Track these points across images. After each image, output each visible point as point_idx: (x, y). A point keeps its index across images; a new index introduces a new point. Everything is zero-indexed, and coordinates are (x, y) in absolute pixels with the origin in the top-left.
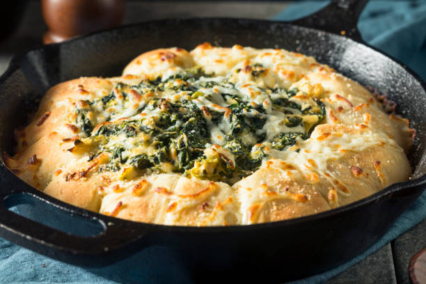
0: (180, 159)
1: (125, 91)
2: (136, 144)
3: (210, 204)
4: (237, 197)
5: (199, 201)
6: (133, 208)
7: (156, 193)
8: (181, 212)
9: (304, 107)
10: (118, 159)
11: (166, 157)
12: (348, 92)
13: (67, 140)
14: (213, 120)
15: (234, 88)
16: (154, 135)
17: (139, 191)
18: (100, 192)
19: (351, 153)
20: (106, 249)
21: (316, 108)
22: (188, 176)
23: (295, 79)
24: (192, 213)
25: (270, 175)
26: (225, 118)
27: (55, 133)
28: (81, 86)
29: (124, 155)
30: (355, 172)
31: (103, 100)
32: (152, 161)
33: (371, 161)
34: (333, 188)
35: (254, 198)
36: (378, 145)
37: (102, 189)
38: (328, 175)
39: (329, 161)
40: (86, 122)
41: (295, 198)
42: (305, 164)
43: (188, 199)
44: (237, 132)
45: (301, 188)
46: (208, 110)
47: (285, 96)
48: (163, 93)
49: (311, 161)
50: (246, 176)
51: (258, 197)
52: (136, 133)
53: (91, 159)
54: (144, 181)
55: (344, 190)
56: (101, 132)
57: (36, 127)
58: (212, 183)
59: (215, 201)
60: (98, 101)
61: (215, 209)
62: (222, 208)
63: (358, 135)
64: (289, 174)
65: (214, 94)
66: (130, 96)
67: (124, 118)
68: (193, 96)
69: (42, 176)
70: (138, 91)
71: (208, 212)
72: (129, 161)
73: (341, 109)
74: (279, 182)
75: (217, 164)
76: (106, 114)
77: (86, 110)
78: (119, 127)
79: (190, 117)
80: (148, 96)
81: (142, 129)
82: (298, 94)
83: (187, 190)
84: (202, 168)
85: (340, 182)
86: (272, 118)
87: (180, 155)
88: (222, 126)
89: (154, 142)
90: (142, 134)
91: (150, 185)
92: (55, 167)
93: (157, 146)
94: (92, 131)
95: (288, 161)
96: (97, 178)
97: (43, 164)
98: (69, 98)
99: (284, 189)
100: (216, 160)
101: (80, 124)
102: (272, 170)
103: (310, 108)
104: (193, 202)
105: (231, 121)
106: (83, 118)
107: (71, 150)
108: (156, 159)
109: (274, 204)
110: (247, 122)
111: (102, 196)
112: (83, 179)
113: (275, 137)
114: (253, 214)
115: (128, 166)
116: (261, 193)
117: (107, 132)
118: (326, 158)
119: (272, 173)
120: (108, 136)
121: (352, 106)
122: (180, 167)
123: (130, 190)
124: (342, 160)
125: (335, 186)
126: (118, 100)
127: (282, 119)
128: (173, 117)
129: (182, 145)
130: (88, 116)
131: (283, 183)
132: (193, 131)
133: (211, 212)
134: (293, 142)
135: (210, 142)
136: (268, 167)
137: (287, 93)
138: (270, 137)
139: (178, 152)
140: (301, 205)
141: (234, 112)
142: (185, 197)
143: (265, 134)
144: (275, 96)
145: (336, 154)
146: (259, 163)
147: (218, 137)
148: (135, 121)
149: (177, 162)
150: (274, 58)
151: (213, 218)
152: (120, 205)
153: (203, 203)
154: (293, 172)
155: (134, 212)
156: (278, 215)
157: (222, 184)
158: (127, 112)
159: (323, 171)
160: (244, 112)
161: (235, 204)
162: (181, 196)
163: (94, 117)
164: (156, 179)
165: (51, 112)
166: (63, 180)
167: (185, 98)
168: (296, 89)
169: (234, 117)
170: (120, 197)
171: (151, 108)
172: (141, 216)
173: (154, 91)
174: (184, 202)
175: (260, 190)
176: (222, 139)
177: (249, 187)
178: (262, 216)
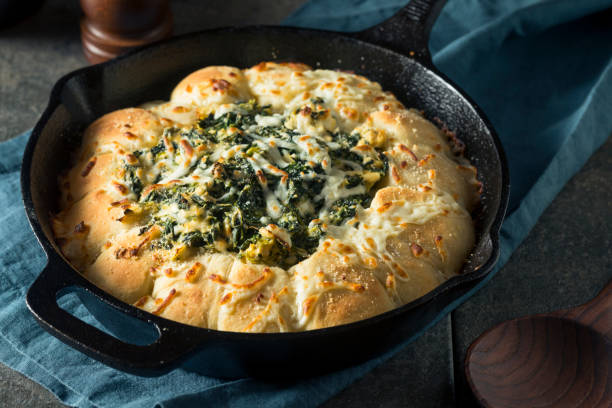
0: (234, 236)
1: (176, 141)
2: (189, 219)
3: (265, 294)
4: (294, 286)
5: (254, 292)
6: (187, 297)
7: (210, 281)
8: (235, 305)
9: (366, 160)
10: (170, 235)
11: (220, 234)
12: (414, 141)
13: (116, 204)
14: (269, 186)
15: (291, 141)
16: (207, 208)
17: (192, 277)
18: (152, 274)
19: (413, 226)
20: (162, 362)
21: (378, 162)
22: (243, 258)
23: (357, 119)
24: (246, 306)
25: (327, 261)
26: (282, 184)
27: (102, 192)
28: (127, 126)
29: (177, 229)
30: (415, 252)
31: (152, 151)
32: (205, 240)
33: (432, 235)
34: (392, 274)
35: (309, 289)
36: (440, 214)
37: (154, 270)
38: (387, 258)
39: (389, 239)
40: (136, 181)
41: (352, 288)
42: (363, 245)
43: (242, 289)
44: (293, 201)
45: (359, 274)
46: (264, 173)
47: (346, 144)
48: (217, 146)
49: (370, 241)
50: (302, 259)
51: (314, 287)
52: (189, 206)
53: (143, 232)
54: (198, 264)
55: (403, 274)
56: (151, 198)
57: (81, 178)
58: (267, 271)
59: (270, 291)
60: (147, 152)
61: (270, 301)
62: (277, 301)
63: (420, 202)
64: (347, 259)
65: (271, 149)
66: (181, 148)
67: (176, 181)
68: (248, 152)
69: (91, 246)
70: (190, 141)
71: (263, 304)
72: (181, 238)
73: (404, 164)
74: (337, 269)
75: (273, 246)
76: (156, 170)
77: (136, 167)
78: (171, 192)
79: (246, 184)
80: (201, 149)
81: (195, 201)
82: (360, 143)
83: (242, 278)
84: (258, 251)
85: (399, 265)
86: (332, 179)
87: (235, 232)
88: (278, 194)
89: (208, 217)
90: (194, 207)
91: (203, 269)
92: (104, 238)
93: (211, 222)
94: (141, 190)
95: (345, 242)
96: (149, 256)
97: (92, 232)
98: (115, 142)
99: (342, 277)
100: (271, 241)
101: (128, 183)
102: (329, 254)
103: (372, 162)
104: (248, 293)
105: (288, 188)
106: (132, 175)
107: (120, 220)
108: (210, 237)
109: (330, 295)
110: (305, 187)
111: (155, 278)
112: (134, 258)
113: (334, 204)
114: (308, 308)
115: (180, 245)
116: (317, 282)
117: (157, 197)
118: (385, 235)
119: (329, 258)
120: (159, 202)
121: (416, 159)
122: (235, 246)
123: (183, 276)
124: (403, 236)
125: (393, 271)
126: (168, 152)
127: (342, 180)
128: (227, 184)
129: (237, 221)
130: (137, 173)
131: (340, 270)
132: (248, 203)
133: (265, 305)
134: (352, 214)
135: (265, 214)
136: (325, 250)
137: (349, 139)
138: (328, 204)
139: (232, 229)
140: (358, 295)
141: (291, 176)
142: (239, 287)
143: (323, 200)
144: (335, 146)
145: (397, 230)
146: (315, 242)
147: (275, 208)
148: (187, 186)
149: (233, 239)
150: (336, 92)
151: (268, 312)
152: (174, 294)
153: (258, 294)
154: (351, 256)
155: (188, 301)
156: (334, 308)
157: (278, 271)
158: (181, 169)
159: (382, 252)
160: (302, 175)
161: (291, 296)
162: (235, 286)
163: (143, 174)
164: (210, 260)
165: (96, 159)
166: (114, 257)
167: (240, 154)
168: (358, 134)
169: (291, 184)
170: (173, 283)
171: (204, 166)
172: (195, 306)
173: (206, 143)
174: (237, 294)
175: (317, 280)
176: (279, 210)
177: (305, 279)
178: (318, 310)
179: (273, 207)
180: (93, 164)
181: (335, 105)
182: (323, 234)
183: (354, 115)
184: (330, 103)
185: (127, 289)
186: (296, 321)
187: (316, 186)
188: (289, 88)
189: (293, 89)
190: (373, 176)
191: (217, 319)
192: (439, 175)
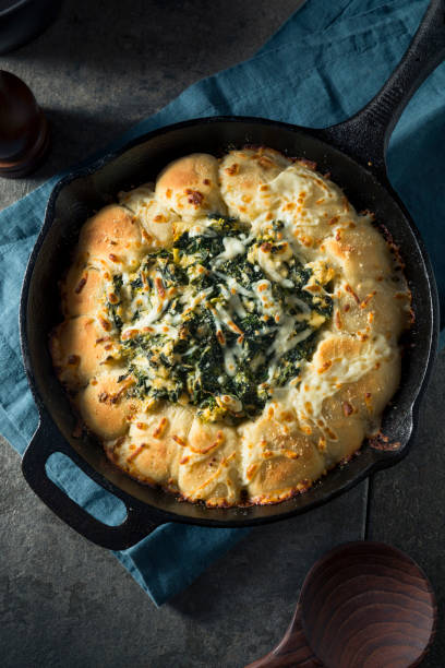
0: (195, 395)
1: (152, 277)
3: (216, 457)
4: (241, 451)
5: (208, 457)
6: (154, 450)
7: (173, 441)
8: (192, 466)
9: (316, 300)
10: (142, 388)
12: (360, 278)
13: (100, 341)
14: (228, 343)
15: (250, 289)
17: (158, 435)
18: (128, 421)
19: (346, 387)
21: (324, 304)
22: (200, 417)
23: (312, 246)
24: (201, 467)
25: (270, 429)
26: (239, 344)
27: (90, 322)
28: (113, 243)
29: (148, 383)
30: (346, 412)
31: (132, 285)
32: (171, 396)
33: (363, 392)
34: (323, 440)
35: (253, 457)
36: (373, 370)
37: (129, 418)
38: (321, 423)
39: (326, 401)
40: (117, 318)
41: (288, 455)
42: (302, 411)
43: (198, 454)
45: (295, 442)
46: (225, 330)
47: (299, 280)
48: (186, 288)
49: (308, 404)
51: (257, 455)
52: (158, 367)
53: (121, 379)
54: (165, 420)
55: (333, 437)
56: (129, 344)
57: (76, 293)
58: (220, 437)
59: (221, 455)
60: (127, 283)
61: (220, 465)
62: (227, 465)
63: (356, 357)
64: (287, 427)
65: (232, 298)
66: (156, 287)
67: (149, 327)
68: (212, 301)
69: (82, 376)
70: (163, 281)
71: (215, 467)
72: (151, 393)
73: (348, 308)
74: (277, 437)
75: (226, 413)
76: (134, 307)
77: (117, 305)
78: (145, 340)
79: (207, 344)
80: (172, 292)
81: (163, 360)
82: (311, 282)
83: (199, 443)
84: (213, 418)
85: (331, 428)
86: (282, 331)
88: (235, 351)
89: (173, 378)
91: (169, 426)
92: (91, 373)
93: (175, 382)
94: (122, 326)
95: (287, 407)
96: (127, 403)
97: (82, 364)
98: (102, 261)
99: (281, 445)
100: (225, 410)
101: (111, 319)
102: (272, 423)
103: (320, 303)
104: (203, 457)
106: (114, 313)
107: (105, 363)
108: (175, 397)
109: (270, 463)
112: (113, 406)
113: (282, 358)
114: (251, 474)
115: (150, 401)
116: (260, 452)
117: (133, 345)
118: (323, 398)
119: (272, 426)
120: (134, 349)
121: (358, 301)
122: (195, 402)
123: (152, 431)
124: (337, 396)
125: (325, 435)
126: (145, 289)
127: (291, 331)
128: (191, 343)
129: (197, 386)
130: (118, 310)
131: (280, 438)
133: (217, 467)
134: (297, 372)
135: (223, 372)
136: (269, 419)
137: (302, 274)
138: (278, 356)
140: (293, 463)
141: (246, 335)
142: (196, 452)
143: (274, 352)
144: (289, 285)
145: (332, 390)
146: (261, 405)
147: (231, 367)
148: (158, 336)
149: (193, 398)
150: (295, 217)
151: (219, 474)
152: (144, 446)
153: (211, 457)
154: (291, 424)
155: (155, 454)
156: (272, 474)
157: (229, 433)
158: (153, 314)
159: (318, 417)
160: (257, 333)
161: (237, 458)
162: (193, 450)
163: (124, 313)
164: (174, 415)
165: (87, 275)
166: (97, 399)
167: (204, 303)
168: (311, 270)
169: (246, 345)
170: (144, 436)
171: (174, 312)
172: (161, 460)
173: (176, 286)
174: (196, 458)
175: (260, 449)
176: (234, 369)
177: (251, 442)
178: (259, 476)
179: (230, 365)
180: (84, 282)
181: (294, 229)
182: (269, 398)
183: (308, 244)
184: (290, 227)
185: (110, 429)
186: (241, 480)
187: (269, 340)
188: (254, 205)
189: (258, 207)
190: (318, 320)
191: (178, 472)
192: (377, 315)
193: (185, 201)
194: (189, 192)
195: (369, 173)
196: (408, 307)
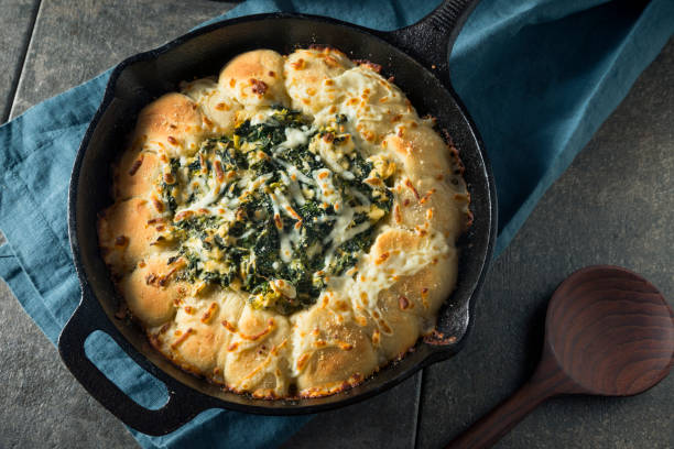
0: (248, 280)
1: (210, 160)
3: (266, 345)
4: (292, 339)
5: (257, 344)
6: (201, 336)
7: (222, 326)
8: (242, 353)
9: (375, 194)
10: (194, 270)
11: (236, 275)
12: (420, 175)
13: (152, 222)
14: (285, 229)
15: (311, 176)
16: (227, 252)
17: (207, 320)
18: (175, 306)
19: (404, 279)
21: (384, 197)
22: (252, 304)
23: (374, 141)
24: (249, 356)
25: (324, 317)
26: (296, 228)
27: (144, 203)
28: (173, 127)
29: (200, 266)
30: (402, 307)
31: (189, 167)
32: (223, 281)
33: (420, 286)
34: (378, 332)
35: (304, 346)
36: (430, 264)
37: (177, 302)
38: (376, 315)
39: (382, 292)
40: (171, 200)
41: (342, 346)
42: (357, 301)
43: (248, 341)
45: (349, 332)
46: (282, 216)
47: (360, 173)
48: (245, 172)
49: (364, 295)
51: (309, 344)
52: (211, 249)
53: (171, 261)
54: (214, 305)
55: (388, 330)
57: (129, 176)
58: (271, 324)
59: (272, 344)
60: (185, 166)
61: (270, 353)
62: (277, 354)
63: (414, 250)
64: (341, 317)
65: (292, 184)
66: (214, 170)
67: (204, 209)
68: (271, 186)
69: (129, 258)
70: (222, 164)
71: (265, 355)
72: (202, 276)
73: (407, 203)
75: (279, 299)
76: (190, 189)
77: (172, 186)
78: (199, 222)
79: (264, 227)
80: (231, 176)
81: (217, 242)
82: (372, 175)
83: (249, 329)
84: (265, 303)
85: (386, 322)
86: (341, 221)
87: (249, 277)
88: (292, 237)
89: (227, 261)
90: (215, 250)
91: (218, 311)
92: (140, 255)
93: (229, 265)
94: (176, 208)
95: (343, 297)
96: (175, 287)
97: (130, 246)
98: (160, 144)
99: (334, 335)
101: (165, 200)
102: (326, 311)
103: (380, 197)
104: (253, 344)
105: (301, 233)
106: (169, 194)
107: (153, 244)
108: (226, 281)
109: (322, 353)
111: (178, 308)
112: (162, 288)
113: (339, 248)
114: (302, 364)
115: (200, 284)
116: (312, 340)
117: (187, 226)
118: (379, 289)
119: (326, 315)
120: (188, 231)
121: (418, 197)
122: (248, 287)
123: (200, 316)
124: (394, 289)
125: (380, 327)
126: (202, 172)
127: (350, 221)
128: (247, 225)
129: (251, 270)
130: (174, 191)
131: (333, 327)
132: (263, 249)
134: (354, 262)
135: (278, 258)
136: (324, 307)
137: (363, 167)
138: (335, 247)
139: (247, 274)
140: (346, 354)
141: (304, 221)
142: (246, 338)
143: (331, 241)
144: (350, 176)
145: (389, 282)
146: (315, 294)
147: (287, 253)
148: (213, 218)
149: (246, 282)
150: (359, 111)
151: (268, 364)
152: (191, 331)
153: (261, 344)
154: (346, 314)
155: (202, 341)
156: (324, 365)
157: (281, 320)
158: (210, 196)
159: (373, 309)
160: (315, 220)
161: (289, 347)
162: (242, 336)
163: (179, 194)
164: (225, 300)
165: (143, 157)
166: (145, 282)
167: (263, 188)
168: (372, 164)
169: (304, 230)
170: (190, 321)
171: (231, 195)
172: (207, 347)
173: (235, 169)
174: (244, 344)
175: (312, 337)
176: (290, 255)
177: (303, 331)
178: (309, 366)
179: (286, 251)
180: (139, 164)
181: (357, 124)
182: (325, 286)
183: (370, 139)
184: (352, 121)
185: (155, 314)
186: (291, 371)
187: (327, 228)
188: (318, 99)
189: (322, 100)
190: (377, 213)
191: (225, 361)
192: (436, 212)
193: (249, 91)
194: (254, 82)
195: (432, 76)
196: (466, 209)
